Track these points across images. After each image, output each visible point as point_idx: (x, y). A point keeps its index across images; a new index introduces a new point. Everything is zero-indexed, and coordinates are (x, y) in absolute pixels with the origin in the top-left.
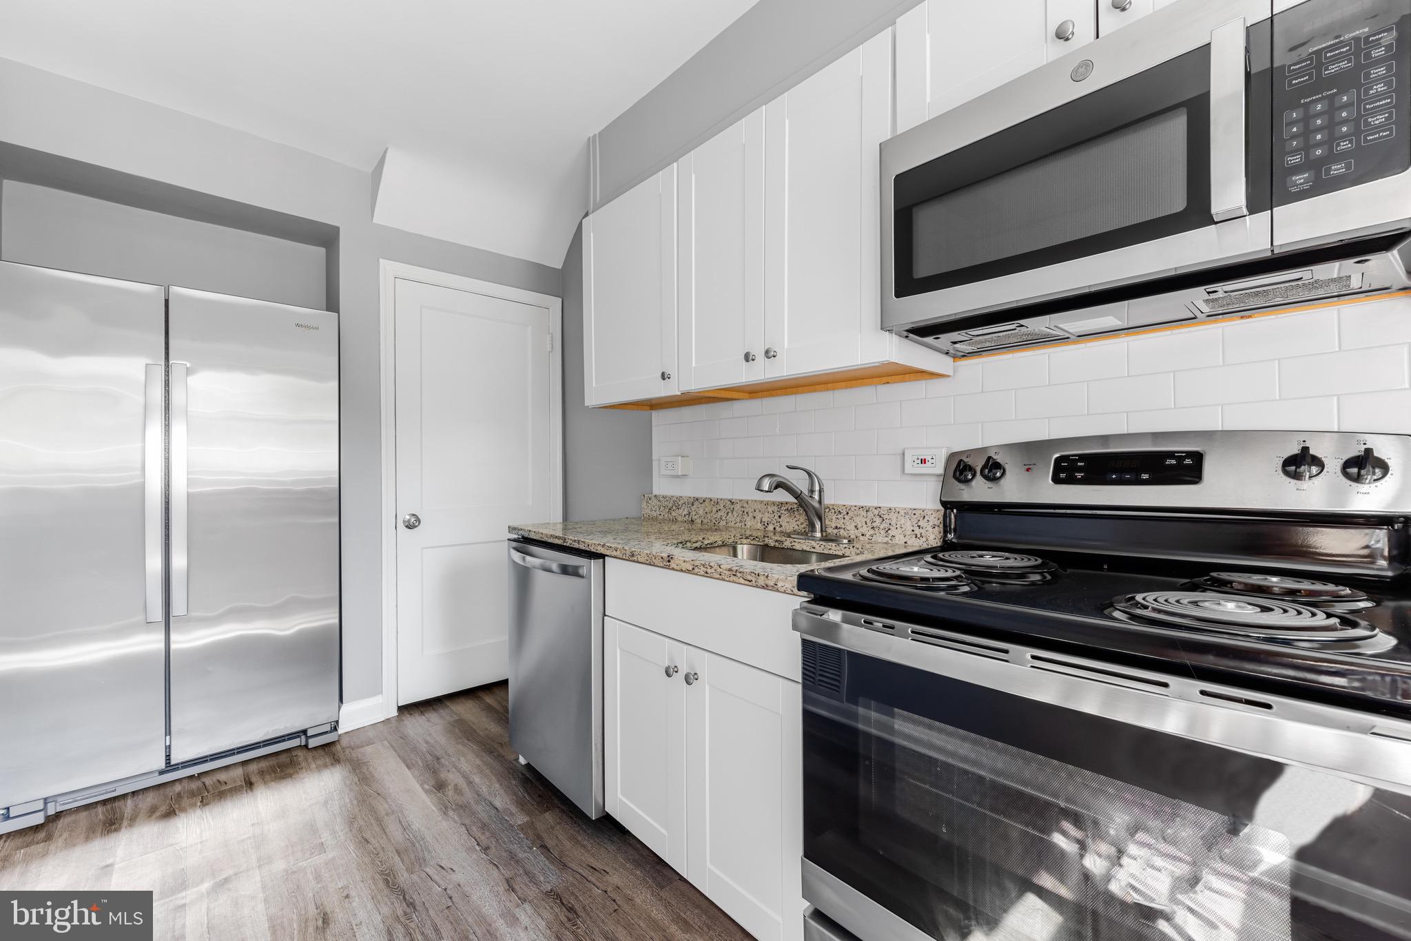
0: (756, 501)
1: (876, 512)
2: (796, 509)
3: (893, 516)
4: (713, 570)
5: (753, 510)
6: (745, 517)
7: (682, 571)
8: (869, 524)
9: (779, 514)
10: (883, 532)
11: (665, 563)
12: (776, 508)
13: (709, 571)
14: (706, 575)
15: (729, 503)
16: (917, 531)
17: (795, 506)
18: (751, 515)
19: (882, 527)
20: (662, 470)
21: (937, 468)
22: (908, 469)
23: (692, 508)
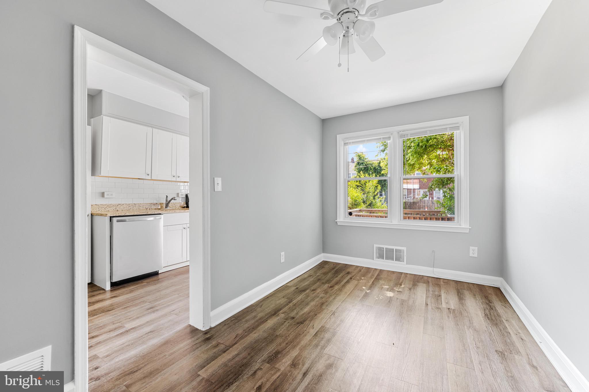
1: (173, 203)
3: (175, 203)
5: (143, 205)
8: (172, 205)
16: (180, 206)
20: (106, 196)
21: (184, 196)
22: (180, 196)
23: (117, 207)
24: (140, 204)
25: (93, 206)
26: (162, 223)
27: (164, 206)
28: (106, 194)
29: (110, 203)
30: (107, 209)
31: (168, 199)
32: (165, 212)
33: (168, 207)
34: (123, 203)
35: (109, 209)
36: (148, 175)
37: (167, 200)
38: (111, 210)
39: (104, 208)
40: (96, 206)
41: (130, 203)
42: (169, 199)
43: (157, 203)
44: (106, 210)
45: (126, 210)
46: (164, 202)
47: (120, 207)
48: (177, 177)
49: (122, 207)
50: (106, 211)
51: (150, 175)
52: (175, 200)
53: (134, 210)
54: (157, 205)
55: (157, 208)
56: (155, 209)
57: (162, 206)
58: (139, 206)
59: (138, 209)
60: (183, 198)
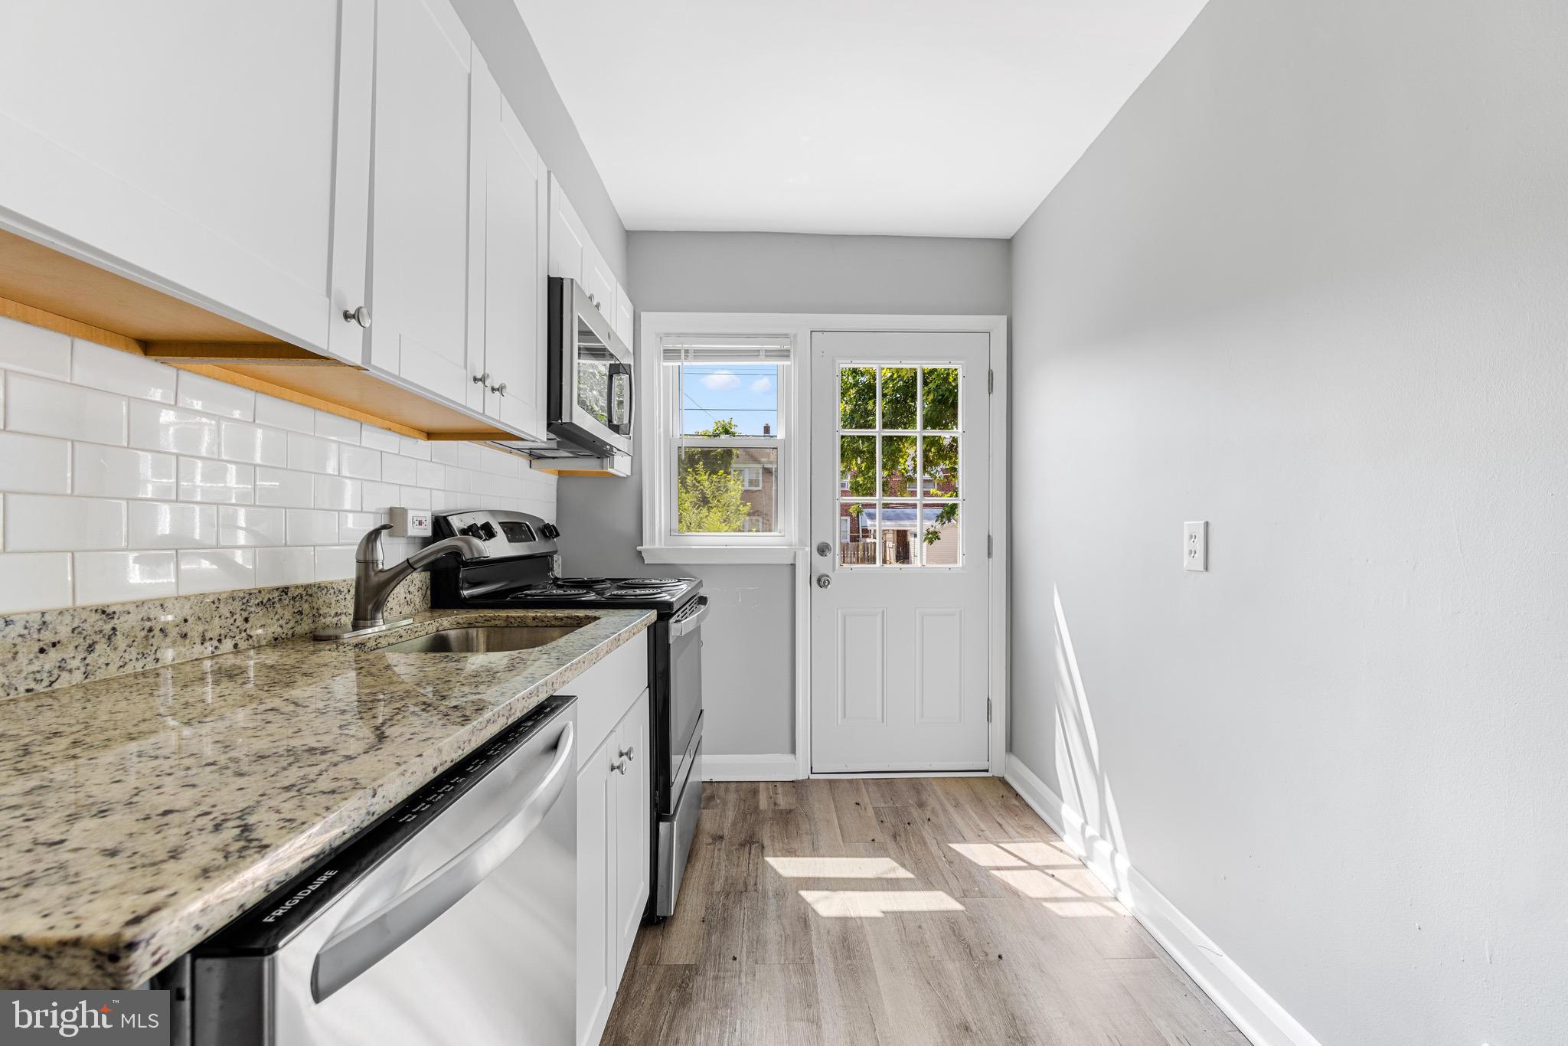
0: (187, 598)
2: (276, 599)
6: (157, 638)
9: (245, 614)
12: (237, 606)
15: (98, 616)
17: (276, 594)
18: (174, 633)
21: (429, 530)
22: (410, 531)
24: (156, 612)
27: (344, 603)
31: (378, 556)
37: (366, 563)
41: (53, 606)
43: (285, 591)
48: (488, 389)
53: (100, 675)
54: (287, 602)
55: (285, 631)
56: (276, 639)
57: (321, 612)
58: (144, 633)
59: (139, 665)
60: (414, 543)
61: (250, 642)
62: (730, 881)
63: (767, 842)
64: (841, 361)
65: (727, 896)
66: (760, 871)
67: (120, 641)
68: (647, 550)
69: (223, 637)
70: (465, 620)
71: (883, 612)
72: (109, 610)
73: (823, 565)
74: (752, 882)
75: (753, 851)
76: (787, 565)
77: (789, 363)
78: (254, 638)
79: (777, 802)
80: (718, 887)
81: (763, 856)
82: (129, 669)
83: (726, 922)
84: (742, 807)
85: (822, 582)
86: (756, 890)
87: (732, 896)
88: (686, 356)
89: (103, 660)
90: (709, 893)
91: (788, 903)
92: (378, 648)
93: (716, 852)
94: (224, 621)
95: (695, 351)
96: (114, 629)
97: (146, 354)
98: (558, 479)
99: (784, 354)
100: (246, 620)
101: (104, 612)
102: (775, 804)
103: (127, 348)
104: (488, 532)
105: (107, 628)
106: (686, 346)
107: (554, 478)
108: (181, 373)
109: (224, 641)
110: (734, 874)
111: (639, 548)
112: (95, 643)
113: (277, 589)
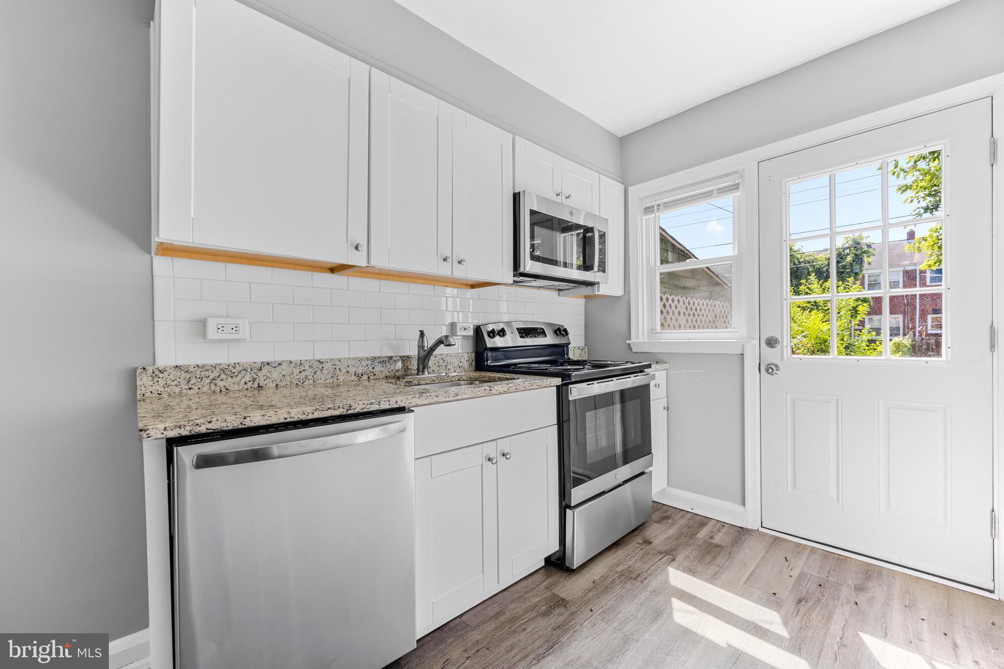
0: (349, 358)
1: (440, 357)
2: (387, 361)
3: (449, 358)
4: (520, 386)
5: (346, 366)
6: (338, 372)
7: (500, 393)
8: (437, 364)
9: (373, 366)
10: (444, 368)
11: (488, 393)
12: (369, 362)
13: (518, 388)
14: (517, 390)
15: (317, 363)
16: (460, 364)
17: (387, 359)
18: (344, 370)
19: (443, 365)
20: (212, 334)
21: (471, 333)
22: (459, 333)
23: (260, 373)
24: (337, 363)
25: (166, 374)
26: (409, 447)
27: (414, 365)
28: (212, 325)
29: (232, 361)
30: (221, 384)
31: (426, 344)
32: (419, 402)
33: (426, 370)
34: (279, 359)
35: (229, 383)
36: (357, 248)
37: (421, 346)
38: (236, 387)
39: (208, 381)
40: (175, 373)
41: (304, 358)
42: (429, 343)
43: (391, 358)
44: (216, 385)
45: (291, 382)
46: (412, 351)
47: (269, 375)
48: (455, 263)
49: (275, 375)
50: (218, 389)
51: (363, 248)
52: (448, 345)
53: (318, 382)
54: (392, 362)
55: (391, 374)
56: (387, 377)
57: (409, 368)
58: (333, 370)
59: (332, 380)
60: (468, 339)
61: (375, 377)
62: (630, 569)
63: (680, 558)
64: (787, 180)
65: (619, 577)
66: (657, 572)
67: (325, 371)
68: (633, 343)
69: (363, 374)
70: (474, 376)
71: (837, 400)
72: (321, 361)
73: (770, 355)
74: (644, 576)
75: (664, 559)
76: (737, 354)
77: (738, 194)
78: (377, 375)
79: (714, 537)
80: (620, 569)
81: (668, 565)
82: (328, 381)
83: (606, 590)
84: (684, 530)
85: (771, 369)
86: (642, 582)
87: (623, 578)
88: (658, 209)
89: (319, 377)
90: (611, 569)
91: (656, 600)
92: (419, 385)
93: (639, 549)
94: (363, 368)
95: (665, 204)
96: (323, 367)
97: (332, 273)
98: (585, 301)
99: (735, 187)
100: (373, 368)
101: (319, 361)
102: (712, 537)
103: (326, 272)
104: (502, 333)
105: (321, 367)
106: (658, 202)
107: (583, 301)
108: (349, 277)
109: (364, 376)
110: (637, 567)
111: (628, 342)
112: (316, 371)
113: (387, 357)
